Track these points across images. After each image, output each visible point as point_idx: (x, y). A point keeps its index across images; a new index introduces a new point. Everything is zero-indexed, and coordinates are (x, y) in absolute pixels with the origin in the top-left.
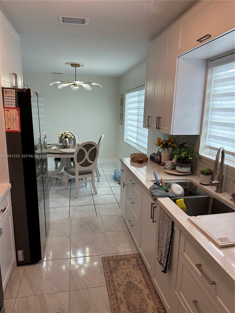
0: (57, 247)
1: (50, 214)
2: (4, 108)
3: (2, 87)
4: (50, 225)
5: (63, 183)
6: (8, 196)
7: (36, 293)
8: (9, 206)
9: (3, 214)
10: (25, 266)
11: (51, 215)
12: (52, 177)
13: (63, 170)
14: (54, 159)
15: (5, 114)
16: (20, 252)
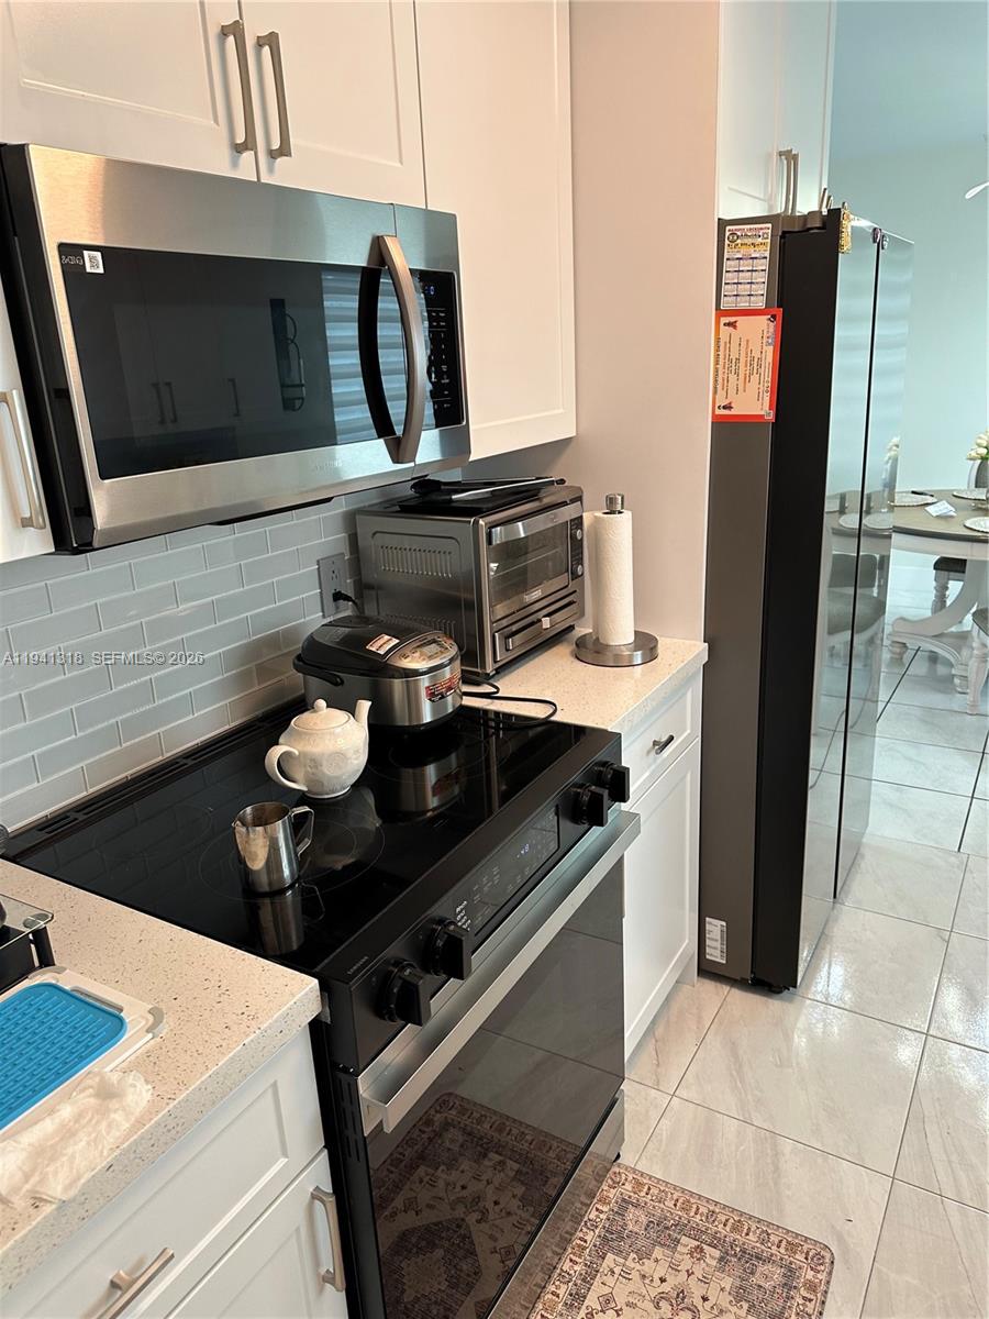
0: (876, 962)
1: (869, 807)
2: (720, 312)
3: (719, 219)
4: (863, 857)
5: (957, 681)
6: (689, 695)
7: (747, 1116)
8: (689, 731)
9: (659, 761)
10: (726, 988)
11: (876, 814)
12: (912, 644)
13: (969, 618)
14: (936, 563)
15: (718, 340)
16: (716, 927)
